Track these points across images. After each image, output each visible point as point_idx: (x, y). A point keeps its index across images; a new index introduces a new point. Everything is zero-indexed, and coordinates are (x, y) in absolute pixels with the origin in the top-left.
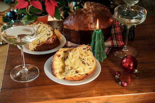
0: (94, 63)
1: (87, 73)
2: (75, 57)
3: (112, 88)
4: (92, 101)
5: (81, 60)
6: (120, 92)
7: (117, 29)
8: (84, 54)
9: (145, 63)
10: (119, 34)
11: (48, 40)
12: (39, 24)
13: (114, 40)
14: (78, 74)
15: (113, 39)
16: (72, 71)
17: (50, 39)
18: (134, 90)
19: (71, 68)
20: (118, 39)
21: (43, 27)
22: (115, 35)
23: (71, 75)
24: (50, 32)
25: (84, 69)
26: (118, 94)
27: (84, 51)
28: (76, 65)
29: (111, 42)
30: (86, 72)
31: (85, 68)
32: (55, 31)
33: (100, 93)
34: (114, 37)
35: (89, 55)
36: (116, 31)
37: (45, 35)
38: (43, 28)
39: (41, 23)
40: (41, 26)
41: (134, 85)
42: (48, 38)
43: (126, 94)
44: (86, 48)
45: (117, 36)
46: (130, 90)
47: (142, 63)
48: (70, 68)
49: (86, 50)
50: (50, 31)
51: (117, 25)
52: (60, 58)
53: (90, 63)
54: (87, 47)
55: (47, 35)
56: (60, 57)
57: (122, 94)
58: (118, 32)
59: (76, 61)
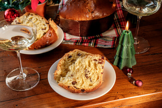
0: (98, 81)
3: (125, 89)
4: (105, 106)
5: (85, 72)
6: (136, 93)
7: (119, 13)
8: (92, 66)
9: (158, 54)
10: (122, 20)
11: (45, 36)
12: (30, 17)
13: (119, 28)
15: (117, 27)
16: (70, 79)
17: (46, 35)
18: (151, 89)
20: (122, 26)
21: (36, 19)
22: (118, 22)
23: (66, 83)
24: (45, 26)
26: (134, 96)
27: (94, 62)
28: (78, 74)
29: (115, 31)
32: (50, 24)
33: (113, 96)
34: (117, 24)
36: (119, 16)
37: (39, 29)
38: (36, 21)
39: (32, 15)
40: (33, 19)
41: (150, 83)
42: (44, 33)
43: (143, 94)
44: (98, 60)
45: (121, 23)
46: (147, 89)
47: (154, 54)
49: (97, 62)
50: (45, 24)
51: (119, 8)
53: (94, 80)
55: (43, 29)
57: (139, 95)
58: (121, 17)
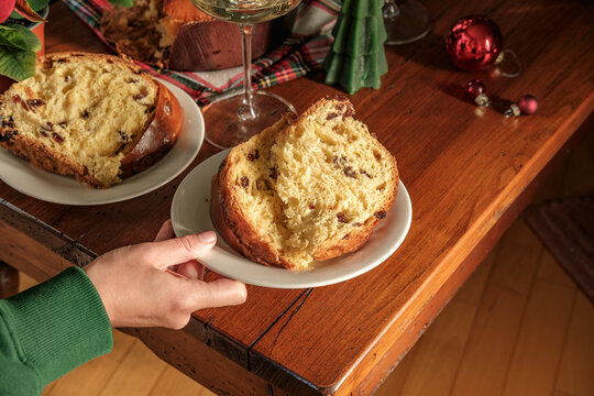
0: (384, 162)
1: (379, 209)
2: (311, 161)
5: (338, 167)
8: (335, 137)
12: (60, 69)
14: (354, 225)
16: (324, 220)
17: (158, 111)
19: (312, 207)
23: (329, 238)
24: (139, 84)
25: (362, 198)
27: (332, 123)
28: (328, 188)
30: (373, 206)
31: (365, 191)
35: (355, 138)
37: (125, 102)
38: (93, 76)
39: (63, 61)
42: (145, 108)
44: (336, 112)
48: (308, 211)
49: (340, 118)
50: (135, 77)
52: (250, 188)
53: (373, 167)
54: (339, 108)
56: (250, 184)
59: (323, 176)
